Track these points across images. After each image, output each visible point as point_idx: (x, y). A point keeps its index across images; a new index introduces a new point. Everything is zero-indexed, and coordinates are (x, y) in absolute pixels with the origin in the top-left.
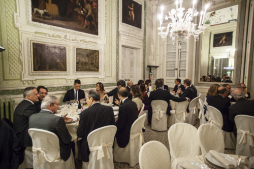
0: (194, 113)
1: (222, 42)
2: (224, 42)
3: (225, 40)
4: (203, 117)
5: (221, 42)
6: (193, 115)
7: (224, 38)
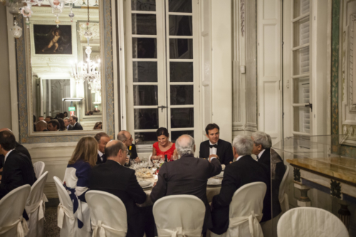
0: (41, 215)
1: (54, 46)
2: (57, 45)
3: (59, 41)
4: (71, 222)
5: (51, 44)
6: (39, 222)
7: (56, 38)
